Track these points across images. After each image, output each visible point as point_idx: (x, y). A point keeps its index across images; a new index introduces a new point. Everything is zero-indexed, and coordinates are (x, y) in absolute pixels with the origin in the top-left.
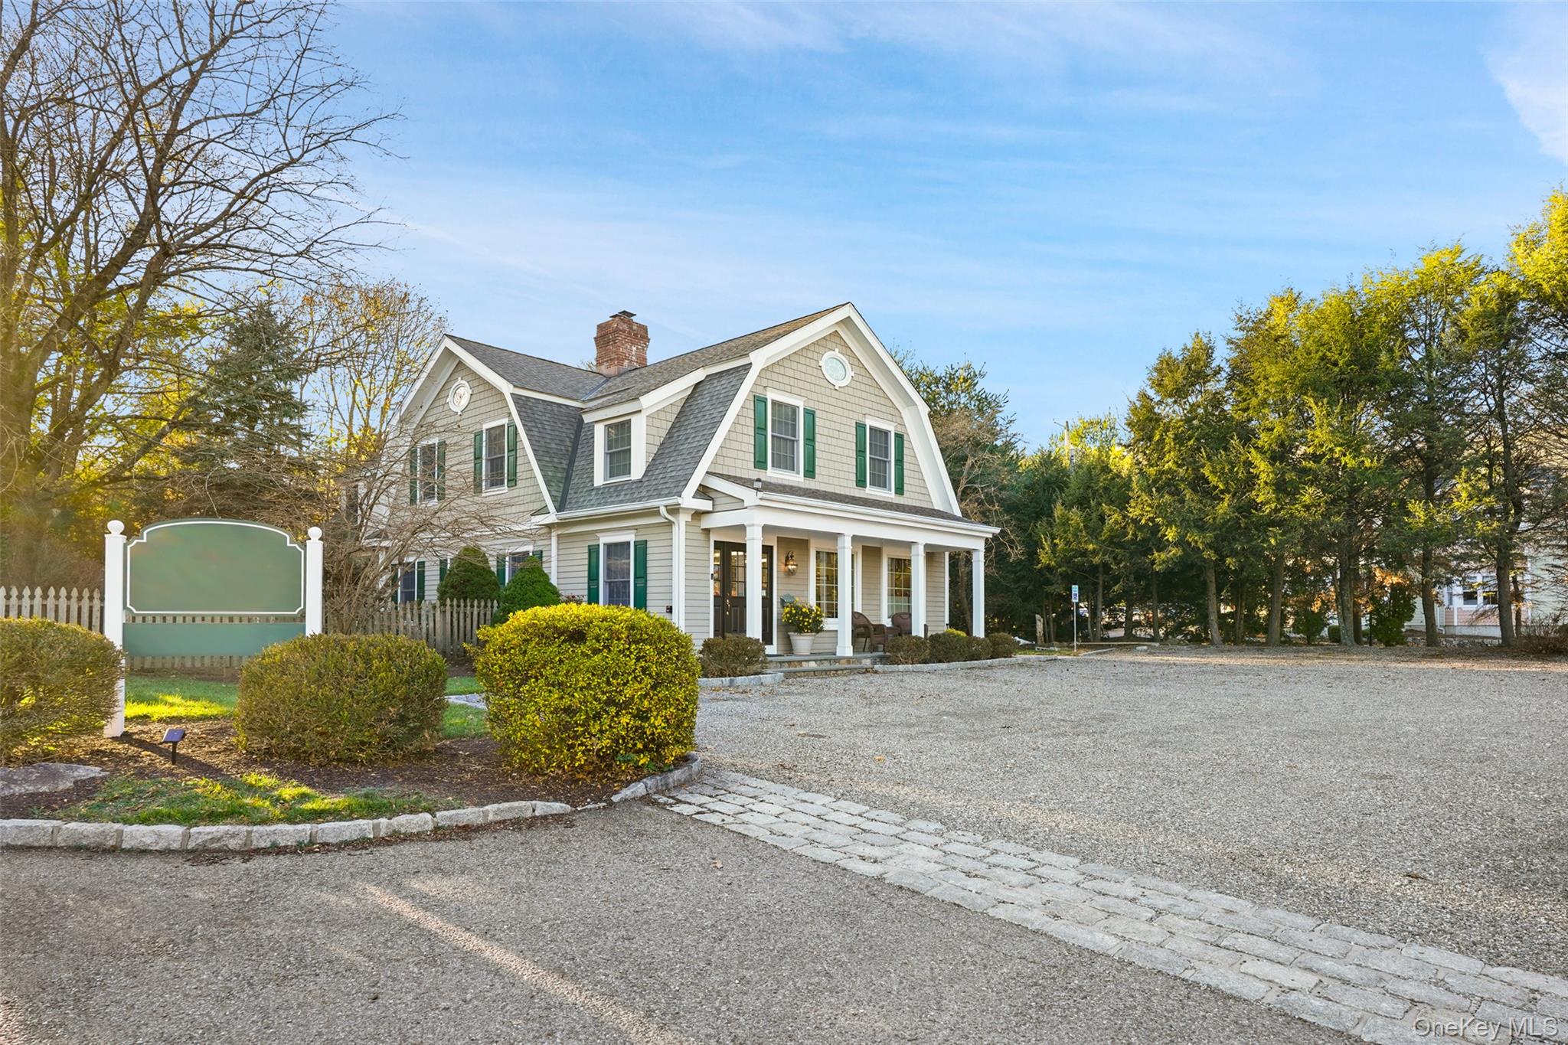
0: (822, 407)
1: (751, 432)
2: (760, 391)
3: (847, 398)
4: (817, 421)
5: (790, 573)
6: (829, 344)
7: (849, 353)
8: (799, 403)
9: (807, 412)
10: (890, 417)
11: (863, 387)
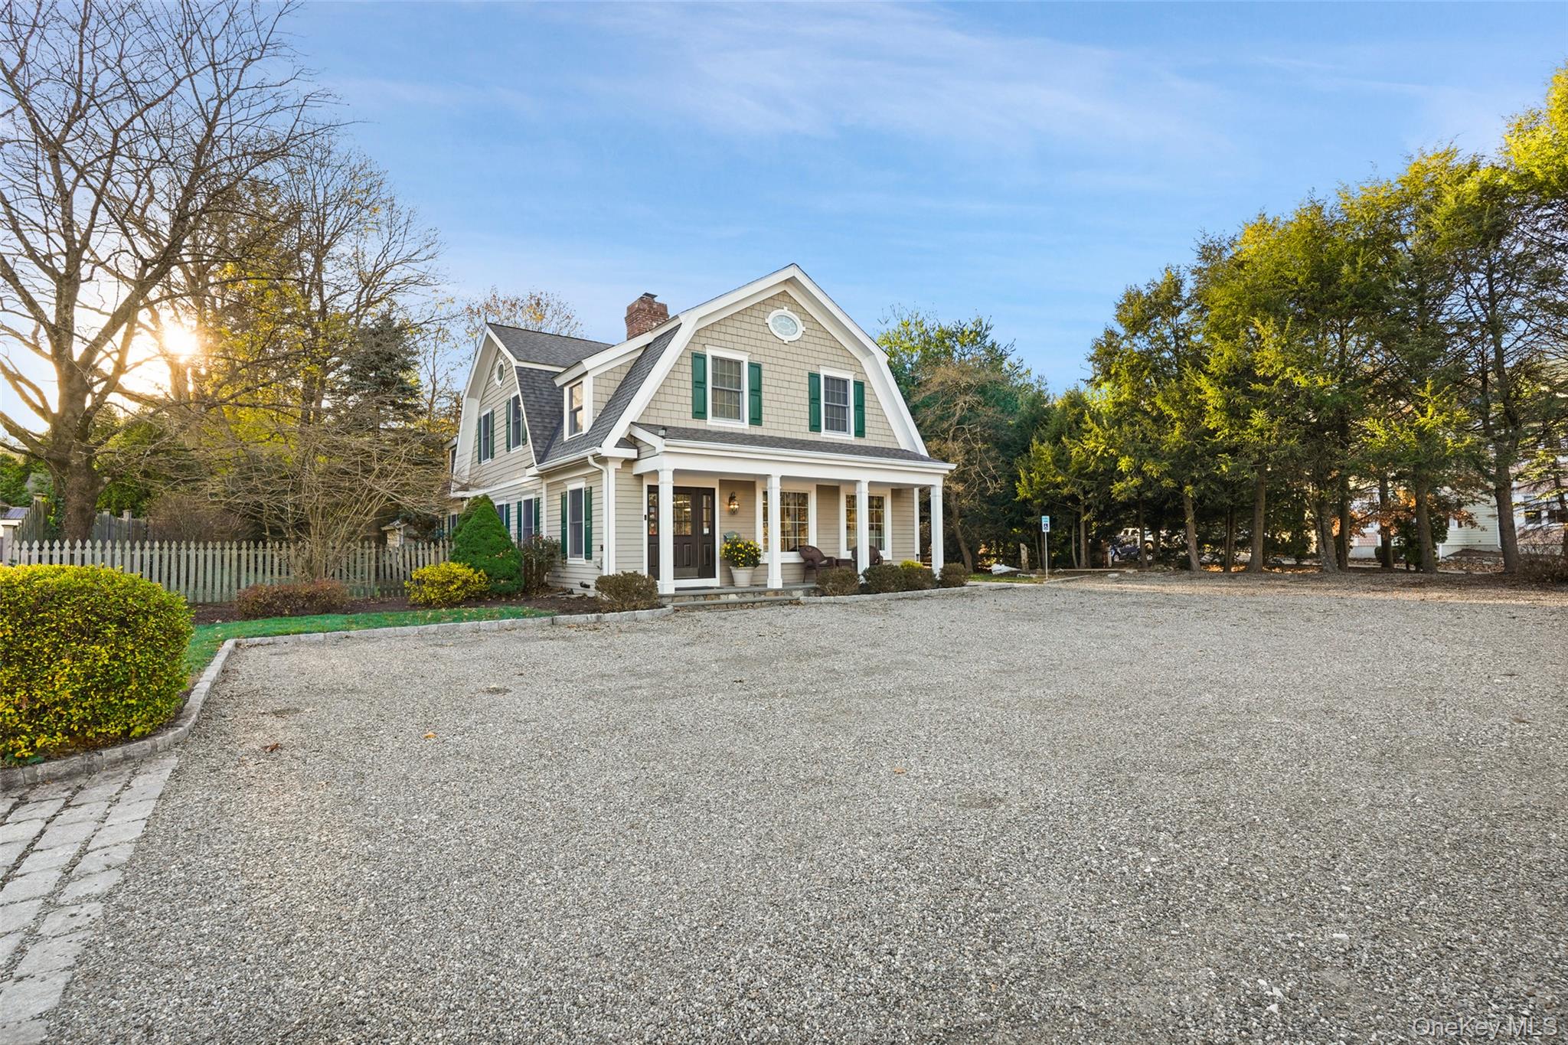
0: (769, 360)
1: (689, 385)
2: (698, 349)
3: (799, 351)
4: (764, 374)
5: (733, 512)
6: (777, 303)
7: (801, 310)
8: (745, 358)
9: (751, 365)
10: (848, 367)
11: (817, 341)
